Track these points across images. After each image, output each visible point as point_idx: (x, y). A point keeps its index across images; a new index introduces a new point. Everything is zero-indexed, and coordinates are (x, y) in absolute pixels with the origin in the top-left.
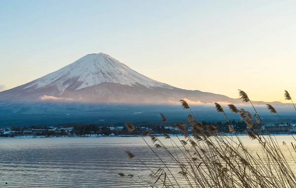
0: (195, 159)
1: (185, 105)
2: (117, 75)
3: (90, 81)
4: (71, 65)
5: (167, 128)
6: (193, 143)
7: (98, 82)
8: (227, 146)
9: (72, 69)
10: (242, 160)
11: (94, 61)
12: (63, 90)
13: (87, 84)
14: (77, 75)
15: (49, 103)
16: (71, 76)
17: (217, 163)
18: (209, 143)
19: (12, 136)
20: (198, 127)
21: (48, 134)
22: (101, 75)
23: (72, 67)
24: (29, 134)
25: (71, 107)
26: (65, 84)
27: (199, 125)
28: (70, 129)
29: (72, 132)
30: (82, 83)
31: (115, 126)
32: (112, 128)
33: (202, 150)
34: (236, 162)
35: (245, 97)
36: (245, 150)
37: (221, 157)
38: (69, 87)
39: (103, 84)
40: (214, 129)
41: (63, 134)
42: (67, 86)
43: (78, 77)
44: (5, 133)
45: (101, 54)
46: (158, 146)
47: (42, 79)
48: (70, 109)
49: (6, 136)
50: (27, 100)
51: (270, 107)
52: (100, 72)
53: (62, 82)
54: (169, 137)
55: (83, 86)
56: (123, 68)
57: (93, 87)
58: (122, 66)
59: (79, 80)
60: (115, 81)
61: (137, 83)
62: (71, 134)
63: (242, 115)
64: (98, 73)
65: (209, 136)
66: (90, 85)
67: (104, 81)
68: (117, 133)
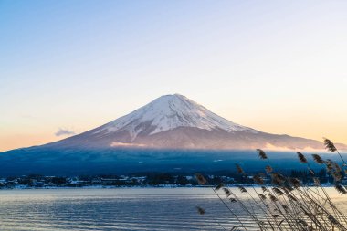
0: (276, 216)
1: (262, 154)
2: (194, 119)
3: (164, 125)
4: (144, 108)
5: (250, 177)
6: (273, 198)
7: (173, 126)
8: (312, 201)
9: (145, 112)
10: (331, 218)
11: (169, 102)
12: (136, 135)
13: (161, 128)
14: (150, 119)
15: (119, 150)
16: (145, 118)
17: (301, 221)
18: (292, 198)
19: (80, 185)
20: (279, 180)
21: (119, 184)
22: (177, 118)
23: (144, 110)
24: (99, 184)
25: (144, 154)
26: (137, 128)
27: (279, 177)
28: (143, 178)
29: (144, 182)
30: (156, 127)
31: (192, 174)
32: (189, 178)
34: (323, 220)
35: (331, 146)
36: (332, 206)
37: (306, 213)
38: (142, 132)
39: (178, 128)
40: (296, 182)
41: (134, 184)
42: (139, 131)
43: (152, 121)
44: (73, 182)
45: (176, 96)
46: (233, 200)
48: (142, 156)
49: (74, 186)
50: (95, 146)
52: (174, 115)
53: (134, 126)
54: (245, 191)
55: (157, 131)
56: (201, 110)
57: (167, 131)
58: (199, 108)
59: (153, 124)
60: (191, 125)
61: (216, 127)
62: (144, 184)
63: (328, 166)
65: (291, 190)
66: (164, 130)
67: (180, 124)
68: (195, 184)
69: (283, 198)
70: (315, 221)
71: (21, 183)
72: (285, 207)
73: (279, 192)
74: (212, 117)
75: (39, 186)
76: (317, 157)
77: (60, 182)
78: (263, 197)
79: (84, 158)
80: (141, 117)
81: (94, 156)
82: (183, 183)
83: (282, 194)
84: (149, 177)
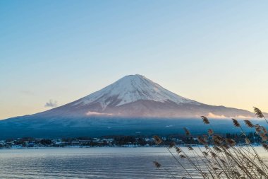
0: (216, 169)
1: (206, 120)
2: (151, 93)
3: (128, 98)
4: (112, 85)
5: (195, 139)
6: (214, 155)
7: (135, 100)
8: (245, 157)
9: (113, 88)
10: (259, 170)
11: (131, 81)
12: (105, 106)
13: (125, 101)
14: (117, 94)
15: (93, 118)
16: (114, 93)
17: (235, 173)
18: (228, 155)
19: (62, 146)
20: (218, 140)
21: (93, 144)
22: (137, 93)
23: (112, 86)
24: (77, 144)
25: (112, 121)
26: (106, 101)
27: (219, 138)
28: (111, 140)
29: (112, 143)
30: (121, 100)
31: (149, 137)
32: (147, 140)
33: (221, 160)
34: (253, 172)
35: (259, 113)
36: (261, 161)
37: (239, 166)
38: (110, 104)
39: (139, 101)
40: (232, 142)
41: (105, 144)
43: (118, 96)
44: (57, 143)
45: (137, 75)
46: (182, 156)
47: (87, 98)
48: (110, 122)
49: (58, 146)
50: (75, 115)
52: (136, 91)
53: (104, 100)
54: (192, 149)
55: (122, 103)
56: (156, 87)
57: (131, 103)
58: (155, 85)
59: (119, 98)
60: (149, 99)
61: (168, 100)
62: (112, 145)
63: (257, 129)
64: (134, 92)
65: (228, 148)
66: (128, 102)
67: (140, 98)
68: (152, 144)
69: (222, 155)
70: (247, 172)
71: (17, 143)
72: (223, 161)
73: (218, 149)
74: (165, 92)
75: (31, 146)
76: (248, 122)
77: (46, 143)
78: (206, 154)
79: (65, 125)
80: (110, 92)
81: (72, 123)
82: (142, 143)
83: (221, 151)
84: (116, 139)
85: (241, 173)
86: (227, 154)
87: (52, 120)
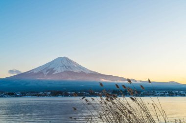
0: (106, 111)
2: (72, 68)
3: (59, 70)
6: (105, 103)
7: (63, 71)
8: (122, 104)
9: (51, 65)
10: (129, 111)
11: (61, 60)
12: (46, 74)
13: (57, 71)
15: (39, 81)
16: (50, 68)
17: (117, 113)
19: (21, 96)
21: (38, 95)
23: (51, 63)
24: (29, 95)
25: (50, 82)
28: (49, 93)
30: (55, 71)
31: (71, 92)
32: (69, 93)
34: (126, 112)
35: (130, 81)
36: (130, 106)
40: (115, 96)
41: (45, 95)
42: (48, 72)
43: (53, 68)
44: (17, 95)
45: (64, 58)
46: (89, 104)
49: (18, 96)
51: (142, 86)
52: (64, 66)
53: (46, 70)
58: (74, 63)
60: (71, 70)
61: (82, 71)
62: (50, 96)
63: (128, 90)
65: (113, 99)
66: (59, 72)
67: (66, 70)
68: (72, 95)
69: (110, 103)
70: (123, 112)
72: (110, 107)
74: (80, 67)
75: (2, 96)
76: (124, 86)
77: (11, 94)
78: (101, 103)
79: (23, 84)
80: (49, 66)
81: (27, 83)
82: (67, 95)
83: (109, 101)
84: (52, 93)
85: (120, 112)
86: (113, 103)
87: (14, 81)
